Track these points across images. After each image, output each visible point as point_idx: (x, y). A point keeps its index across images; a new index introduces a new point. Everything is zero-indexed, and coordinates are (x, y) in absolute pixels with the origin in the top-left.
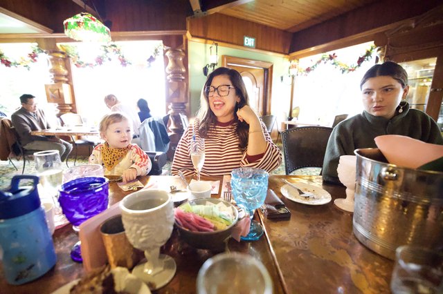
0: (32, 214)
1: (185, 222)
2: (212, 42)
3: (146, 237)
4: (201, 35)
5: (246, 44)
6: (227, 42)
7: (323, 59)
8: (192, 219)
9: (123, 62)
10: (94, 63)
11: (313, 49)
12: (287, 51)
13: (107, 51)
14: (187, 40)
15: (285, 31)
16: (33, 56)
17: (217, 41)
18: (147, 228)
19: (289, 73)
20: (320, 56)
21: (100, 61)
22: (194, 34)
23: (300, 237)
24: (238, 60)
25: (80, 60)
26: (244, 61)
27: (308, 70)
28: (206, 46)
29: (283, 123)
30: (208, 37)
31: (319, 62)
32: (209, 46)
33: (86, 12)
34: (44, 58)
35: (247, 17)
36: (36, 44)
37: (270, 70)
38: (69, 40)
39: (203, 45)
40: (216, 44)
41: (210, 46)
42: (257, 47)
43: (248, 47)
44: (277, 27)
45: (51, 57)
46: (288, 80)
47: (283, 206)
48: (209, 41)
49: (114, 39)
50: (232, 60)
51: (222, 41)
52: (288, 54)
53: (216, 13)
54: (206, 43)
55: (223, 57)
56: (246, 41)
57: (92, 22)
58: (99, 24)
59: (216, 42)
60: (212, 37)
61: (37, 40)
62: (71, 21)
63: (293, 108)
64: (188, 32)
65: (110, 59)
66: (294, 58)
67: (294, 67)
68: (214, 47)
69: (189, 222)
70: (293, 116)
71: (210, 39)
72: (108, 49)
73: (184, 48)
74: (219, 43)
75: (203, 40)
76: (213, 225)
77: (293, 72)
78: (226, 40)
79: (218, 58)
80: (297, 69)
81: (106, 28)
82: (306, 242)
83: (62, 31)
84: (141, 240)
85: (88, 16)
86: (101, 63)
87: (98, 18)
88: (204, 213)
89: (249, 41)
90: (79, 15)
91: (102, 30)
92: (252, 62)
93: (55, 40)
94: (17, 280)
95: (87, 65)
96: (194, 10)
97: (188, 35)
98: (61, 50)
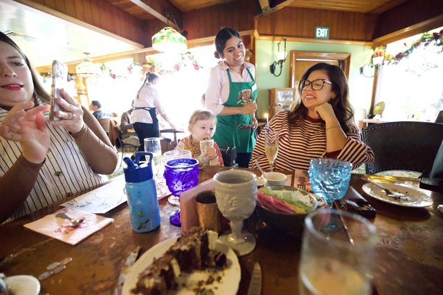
0: (148, 182)
1: (265, 203)
2: (280, 38)
3: (235, 206)
4: (269, 32)
5: (317, 36)
6: (297, 37)
7: (423, 40)
8: (272, 200)
9: (196, 67)
10: (173, 69)
11: (407, 29)
12: (370, 37)
13: (183, 59)
14: (254, 39)
15: (368, 14)
16: (130, 69)
17: (285, 36)
18: (236, 199)
19: (372, 62)
20: (419, 37)
21: (177, 68)
22: (262, 32)
23: (388, 237)
24: (307, 54)
25: (161, 69)
26: (315, 54)
27: (399, 56)
28: (273, 43)
29: (361, 122)
30: (276, 33)
31: (417, 45)
32: (276, 42)
33: (169, 26)
34: (138, 69)
35: (321, 5)
36: (133, 59)
37: (346, 61)
38: (155, 52)
39: (271, 42)
40: (285, 40)
41: (279, 42)
42: (331, 37)
43: (321, 38)
44: (358, 10)
45: (142, 68)
46: (370, 71)
47: (366, 204)
48: (277, 38)
49: (189, 47)
50: (301, 55)
51: (290, 36)
52: (371, 41)
53: (285, 8)
54: (273, 40)
55: (291, 53)
56: (318, 32)
57: (173, 34)
58: (178, 35)
59: (284, 38)
60: (280, 33)
61: (133, 55)
62: (157, 36)
63: (376, 103)
64: (256, 31)
65: (185, 65)
66: (379, 45)
67: (379, 55)
68: (283, 43)
69: (269, 203)
70: (374, 113)
71: (278, 35)
72: (184, 56)
73: (252, 48)
74: (287, 38)
75: (271, 37)
76: (292, 209)
77: (377, 60)
78: (295, 34)
79: (286, 53)
80: (382, 58)
81: (184, 38)
82: (397, 242)
83: (151, 46)
84: (232, 209)
85: (170, 29)
86: (178, 70)
87: (177, 31)
88: (282, 198)
89: (322, 32)
90: (163, 30)
91: (180, 40)
92: (325, 55)
93: (145, 54)
94: (139, 228)
95: (167, 72)
96: (262, 8)
97: (256, 34)
98: (149, 62)
